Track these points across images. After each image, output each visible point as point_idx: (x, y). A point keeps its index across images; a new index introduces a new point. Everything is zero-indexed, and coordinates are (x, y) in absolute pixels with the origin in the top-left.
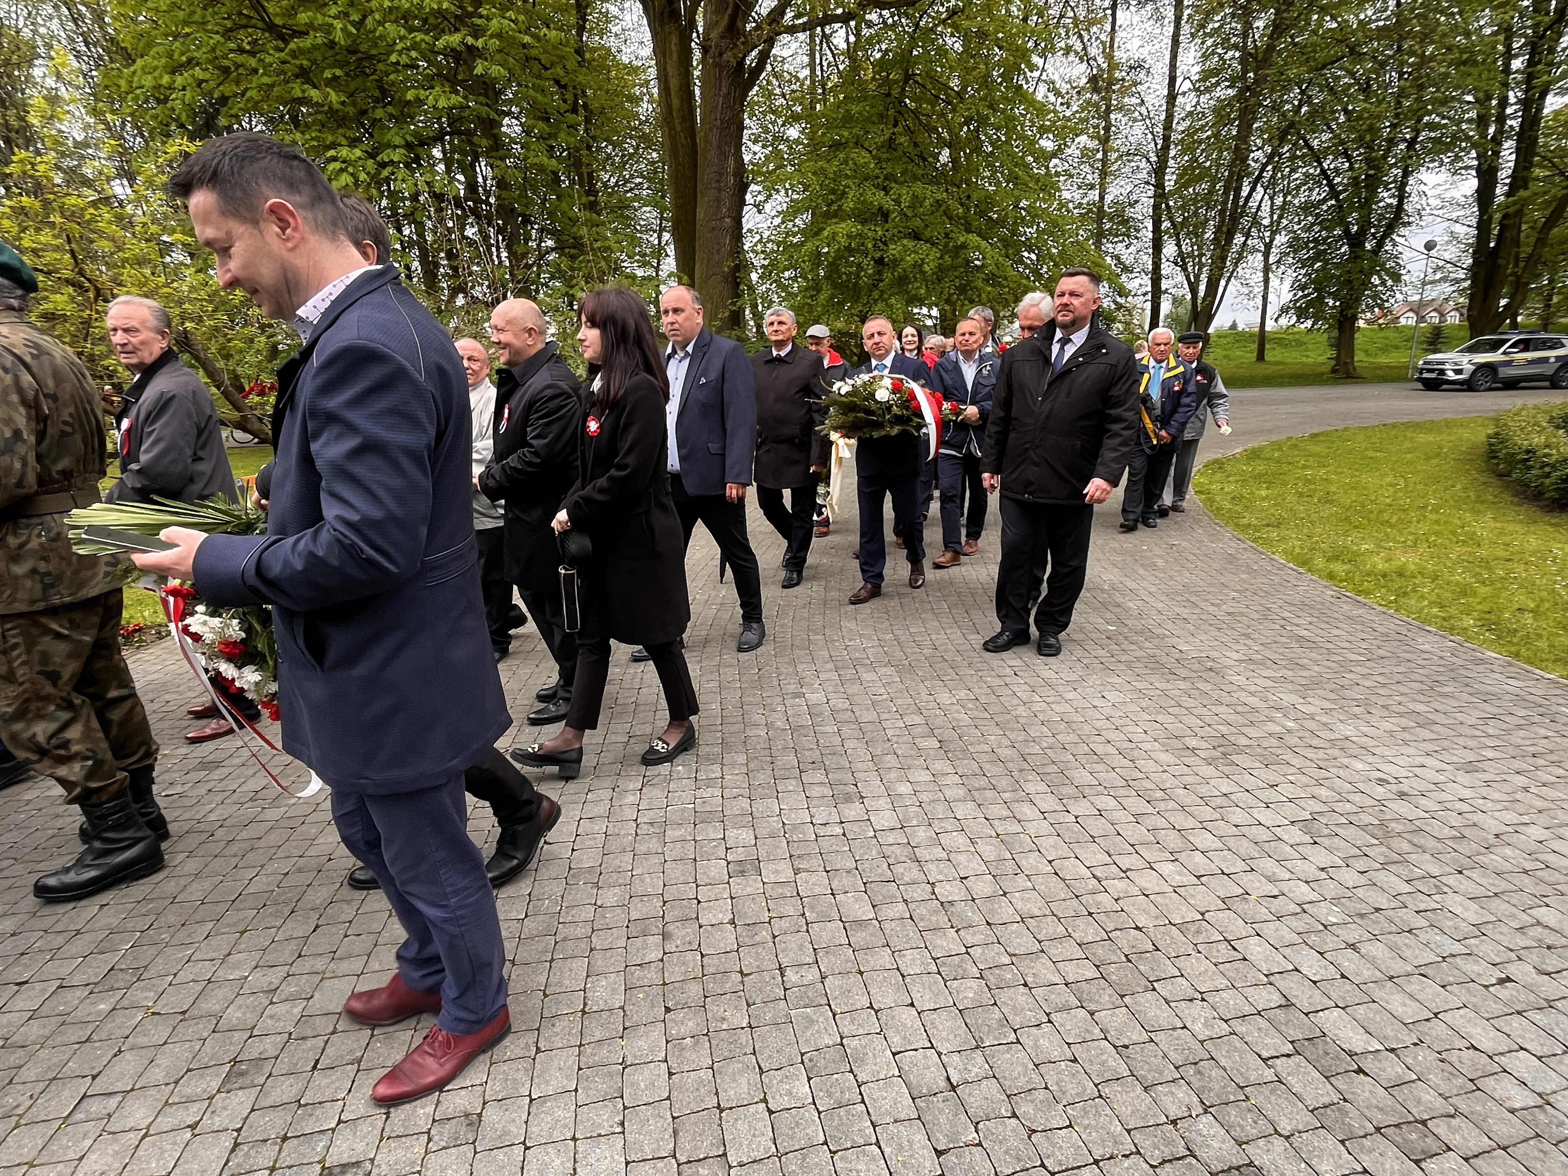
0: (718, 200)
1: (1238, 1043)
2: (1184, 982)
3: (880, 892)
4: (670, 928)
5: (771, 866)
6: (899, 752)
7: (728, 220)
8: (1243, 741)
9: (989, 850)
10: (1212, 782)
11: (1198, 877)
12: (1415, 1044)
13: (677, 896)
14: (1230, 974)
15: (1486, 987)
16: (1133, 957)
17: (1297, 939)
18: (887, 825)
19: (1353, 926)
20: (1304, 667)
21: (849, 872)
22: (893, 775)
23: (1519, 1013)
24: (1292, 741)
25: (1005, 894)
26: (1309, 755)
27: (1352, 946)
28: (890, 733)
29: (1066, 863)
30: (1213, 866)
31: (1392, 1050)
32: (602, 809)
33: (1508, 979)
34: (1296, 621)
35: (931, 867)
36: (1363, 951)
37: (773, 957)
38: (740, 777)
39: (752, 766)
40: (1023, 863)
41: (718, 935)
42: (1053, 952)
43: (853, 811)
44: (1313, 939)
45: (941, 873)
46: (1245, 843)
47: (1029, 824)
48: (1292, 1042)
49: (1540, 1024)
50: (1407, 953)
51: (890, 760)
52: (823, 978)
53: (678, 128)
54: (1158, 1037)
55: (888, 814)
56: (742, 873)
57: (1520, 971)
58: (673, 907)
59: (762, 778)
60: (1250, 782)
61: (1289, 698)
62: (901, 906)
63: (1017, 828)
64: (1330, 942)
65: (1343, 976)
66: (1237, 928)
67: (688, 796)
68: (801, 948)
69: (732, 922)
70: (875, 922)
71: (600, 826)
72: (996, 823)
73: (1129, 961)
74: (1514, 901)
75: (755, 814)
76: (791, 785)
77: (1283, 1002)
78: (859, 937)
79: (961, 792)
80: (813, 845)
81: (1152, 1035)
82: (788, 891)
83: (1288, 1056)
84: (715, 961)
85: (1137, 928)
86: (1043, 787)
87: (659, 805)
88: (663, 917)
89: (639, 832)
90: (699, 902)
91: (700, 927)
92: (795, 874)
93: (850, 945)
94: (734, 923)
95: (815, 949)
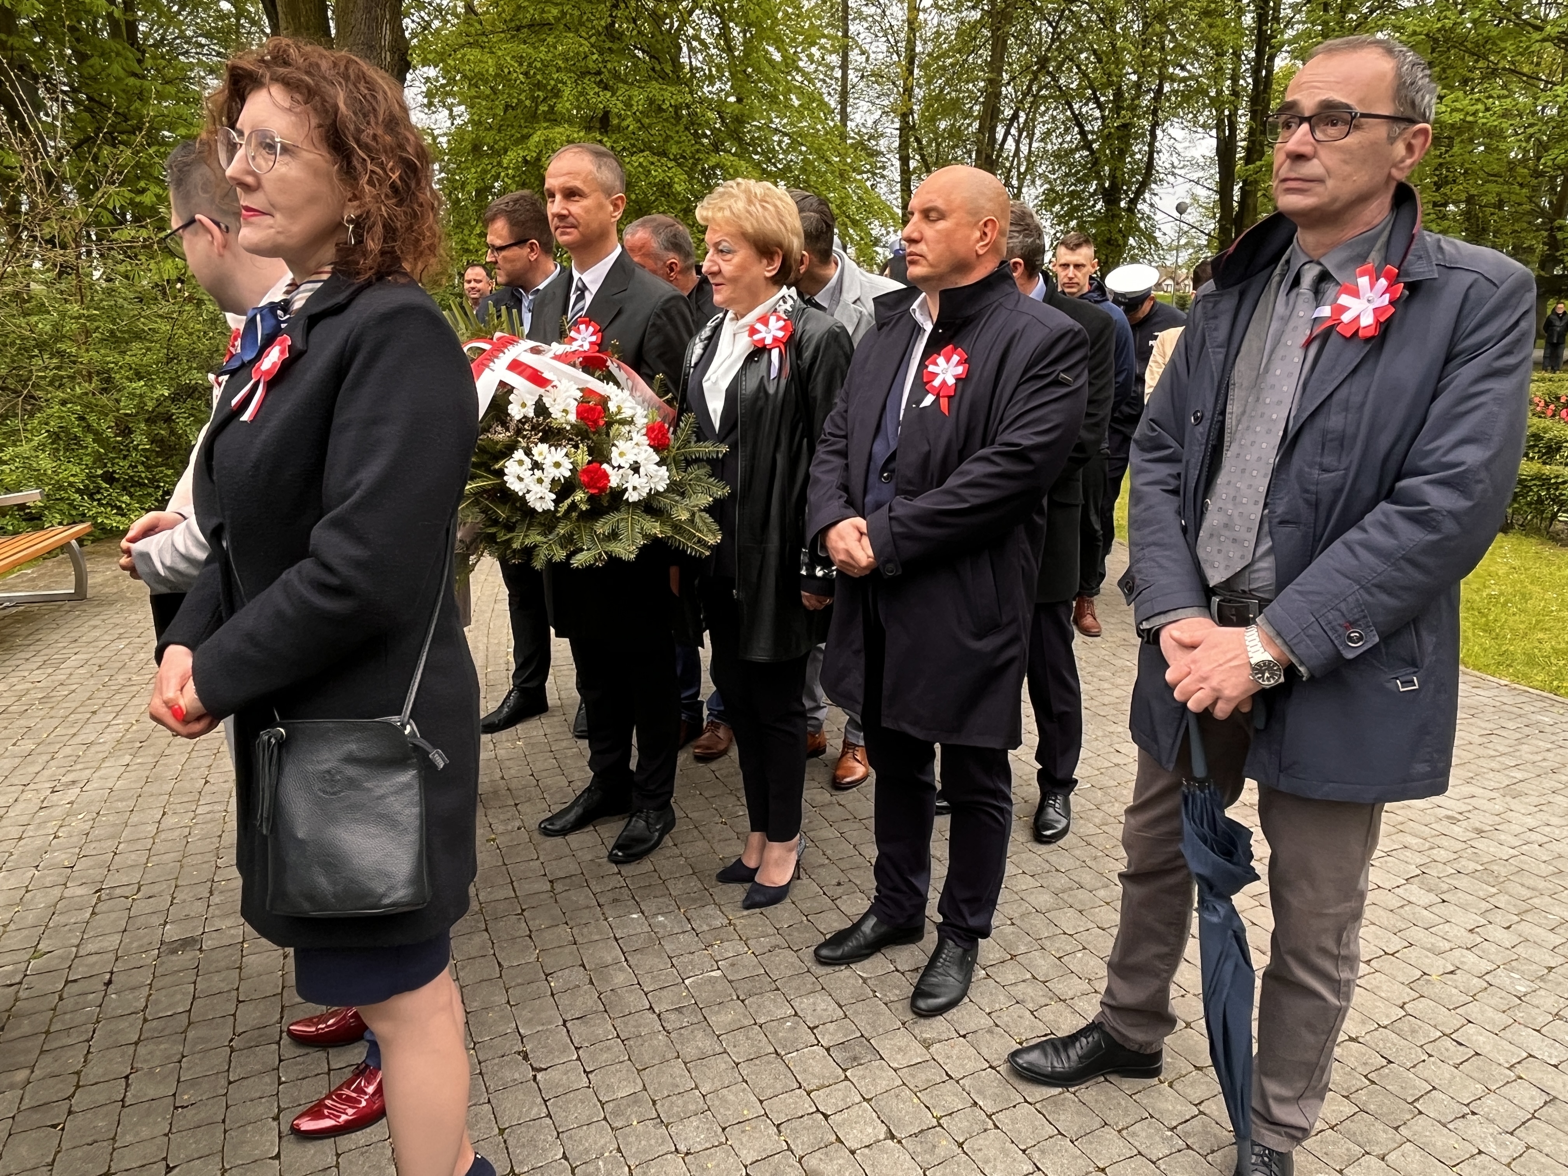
1: (1541, 1158)
2: (1441, 1095)
4: (812, 1162)
5: (888, 1043)
13: (790, 1112)
14: (1475, 1076)
16: (1373, 1077)
17: (1507, 1019)
19: (1542, 993)
41: (884, 1158)
44: (1519, 1015)
56: (856, 1061)
58: (794, 1131)
64: (1536, 1015)
66: (1445, 1017)
67: (702, 959)
73: (1373, 1082)
77: (1546, 1097)
78: (1066, 1121)
87: (670, 980)
88: (789, 1149)
89: (669, 1027)
90: (826, 1117)
91: (853, 1152)
92: (927, 1048)
93: (1060, 1133)
94: (893, 1137)
95: (1024, 1151)
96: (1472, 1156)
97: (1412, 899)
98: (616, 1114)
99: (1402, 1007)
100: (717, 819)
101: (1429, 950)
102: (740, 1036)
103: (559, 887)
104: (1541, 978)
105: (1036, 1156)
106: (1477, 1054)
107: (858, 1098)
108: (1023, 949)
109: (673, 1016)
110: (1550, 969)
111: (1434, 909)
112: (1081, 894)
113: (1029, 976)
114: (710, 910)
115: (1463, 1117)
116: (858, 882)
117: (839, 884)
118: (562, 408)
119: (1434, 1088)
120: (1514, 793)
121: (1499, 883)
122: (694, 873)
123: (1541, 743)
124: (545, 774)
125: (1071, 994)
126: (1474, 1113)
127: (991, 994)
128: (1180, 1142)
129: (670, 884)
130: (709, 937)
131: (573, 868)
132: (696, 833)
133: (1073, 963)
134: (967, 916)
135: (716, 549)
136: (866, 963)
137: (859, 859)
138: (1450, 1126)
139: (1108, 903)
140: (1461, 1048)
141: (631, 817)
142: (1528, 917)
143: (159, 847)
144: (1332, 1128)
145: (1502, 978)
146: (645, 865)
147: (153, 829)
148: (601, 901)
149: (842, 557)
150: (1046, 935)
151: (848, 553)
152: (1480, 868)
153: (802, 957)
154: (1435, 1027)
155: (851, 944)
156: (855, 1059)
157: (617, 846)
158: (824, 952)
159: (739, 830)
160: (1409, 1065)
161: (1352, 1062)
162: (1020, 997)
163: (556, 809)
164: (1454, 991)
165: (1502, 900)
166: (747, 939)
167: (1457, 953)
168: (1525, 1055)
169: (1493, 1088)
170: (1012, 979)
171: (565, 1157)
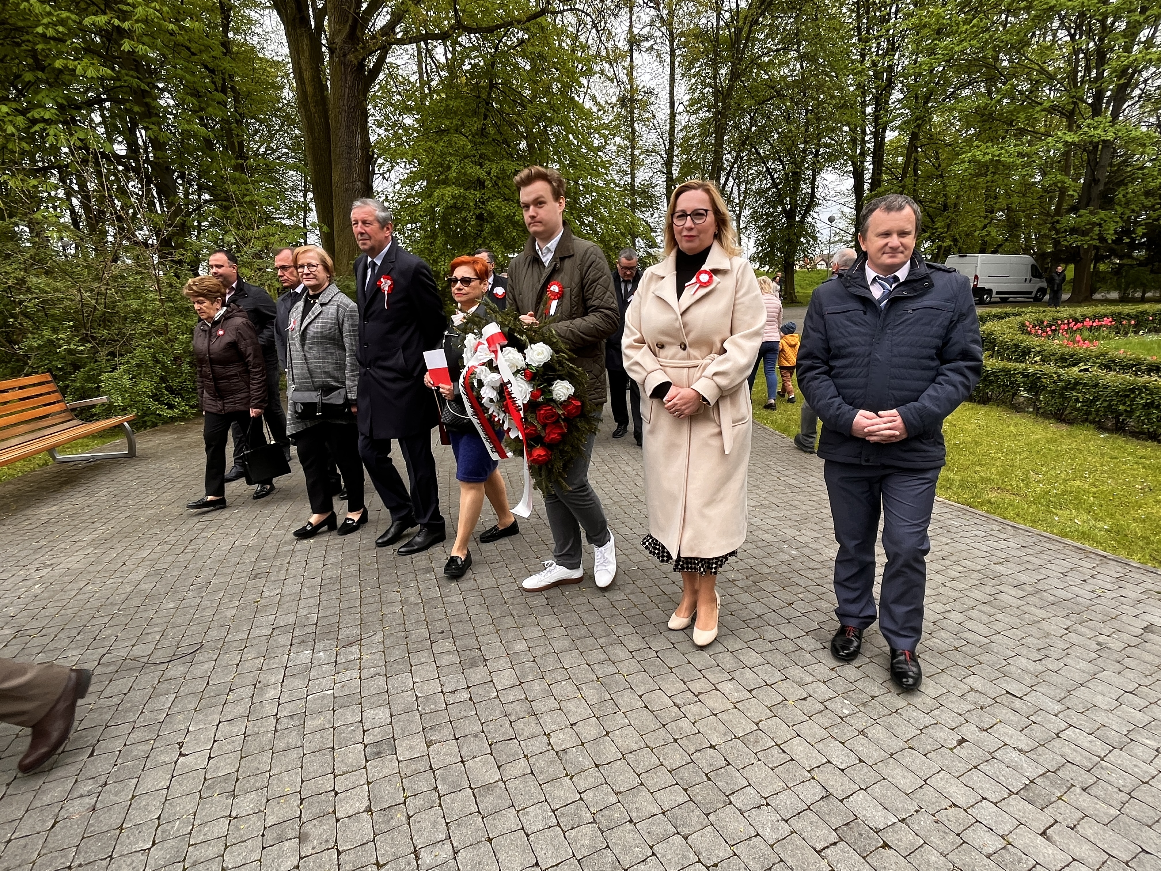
0: (350, 167)
1: (799, 842)
2: (752, 791)
3: (505, 751)
4: (308, 827)
5: (406, 743)
6: (515, 613)
7: (359, 184)
8: (766, 570)
9: (591, 693)
10: (749, 606)
11: (750, 691)
12: (917, 811)
13: (316, 790)
14: (783, 776)
15: (951, 749)
16: (712, 775)
17: (824, 734)
18: (508, 683)
19: (860, 715)
20: (796, 508)
21: (476, 736)
22: (511, 635)
23: (975, 767)
24: (798, 566)
25: (608, 733)
26: (809, 576)
27: (862, 733)
28: (506, 596)
29: (653, 695)
30: (759, 680)
31: (903, 821)
32: (241, 709)
33: (963, 741)
34: (786, 473)
35: (546, 719)
36: (870, 735)
37: (408, 840)
38: (377, 656)
39: (388, 642)
40: (620, 702)
41: (354, 826)
42: (650, 783)
43: (478, 674)
44: (835, 731)
45: (554, 723)
46: (779, 656)
47: (621, 665)
48: (835, 830)
49: (990, 774)
50: (898, 731)
51: (508, 622)
52: (455, 853)
53: (313, 110)
54: (740, 849)
55: (507, 673)
56: (378, 755)
57: (969, 731)
58: (311, 804)
59: (397, 653)
60: (775, 603)
61: (791, 532)
62: (523, 762)
63: (612, 669)
64: (849, 732)
65: (861, 761)
66: (784, 732)
67: (327, 682)
68: (434, 824)
69: (369, 810)
70: (501, 783)
71: (238, 728)
72: (596, 667)
73: (709, 779)
74: (954, 674)
75: (391, 691)
76: (424, 656)
77: (824, 794)
78: (488, 802)
79: (566, 643)
80: (444, 714)
81: (734, 848)
82: (422, 766)
83: (835, 844)
84: (352, 856)
85: (712, 747)
86: (630, 629)
87: (300, 696)
88: (300, 817)
89: (279, 727)
90: (336, 794)
91: (337, 821)
92: (428, 747)
93: (479, 812)
94: (370, 810)
95: (447, 823)
96: (750, 838)
97: (804, 646)
98: (208, 788)
99: (757, 724)
100: (395, 589)
101: (796, 683)
102: (318, 735)
103: (275, 632)
104: (864, 704)
105: (453, 827)
106: (792, 760)
107: (363, 781)
108: (530, 678)
109: (285, 721)
110: (873, 697)
113: (523, 697)
114: (355, 649)
115: (759, 807)
117: (443, 632)
119: (750, 785)
122: (359, 625)
123: (944, 539)
125: (543, 710)
126: (768, 804)
127: (491, 709)
128: (555, 820)
130: (341, 667)
133: (557, 688)
137: (465, 616)
138: (746, 814)
140: (783, 755)
143: (70, 605)
144: (663, 813)
145: (837, 703)
147: (74, 593)
148: (294, 642)
150: (551, 668)
154: (773, 739)
156: (379, 753)
160: (741, 766)
161: (703, 763)
162: (509, 712)
164: (799, 712)
166: (363, 669)
167: (815, 684)
168: (825, 760)
169: (790, 785)
171: (159, 818)
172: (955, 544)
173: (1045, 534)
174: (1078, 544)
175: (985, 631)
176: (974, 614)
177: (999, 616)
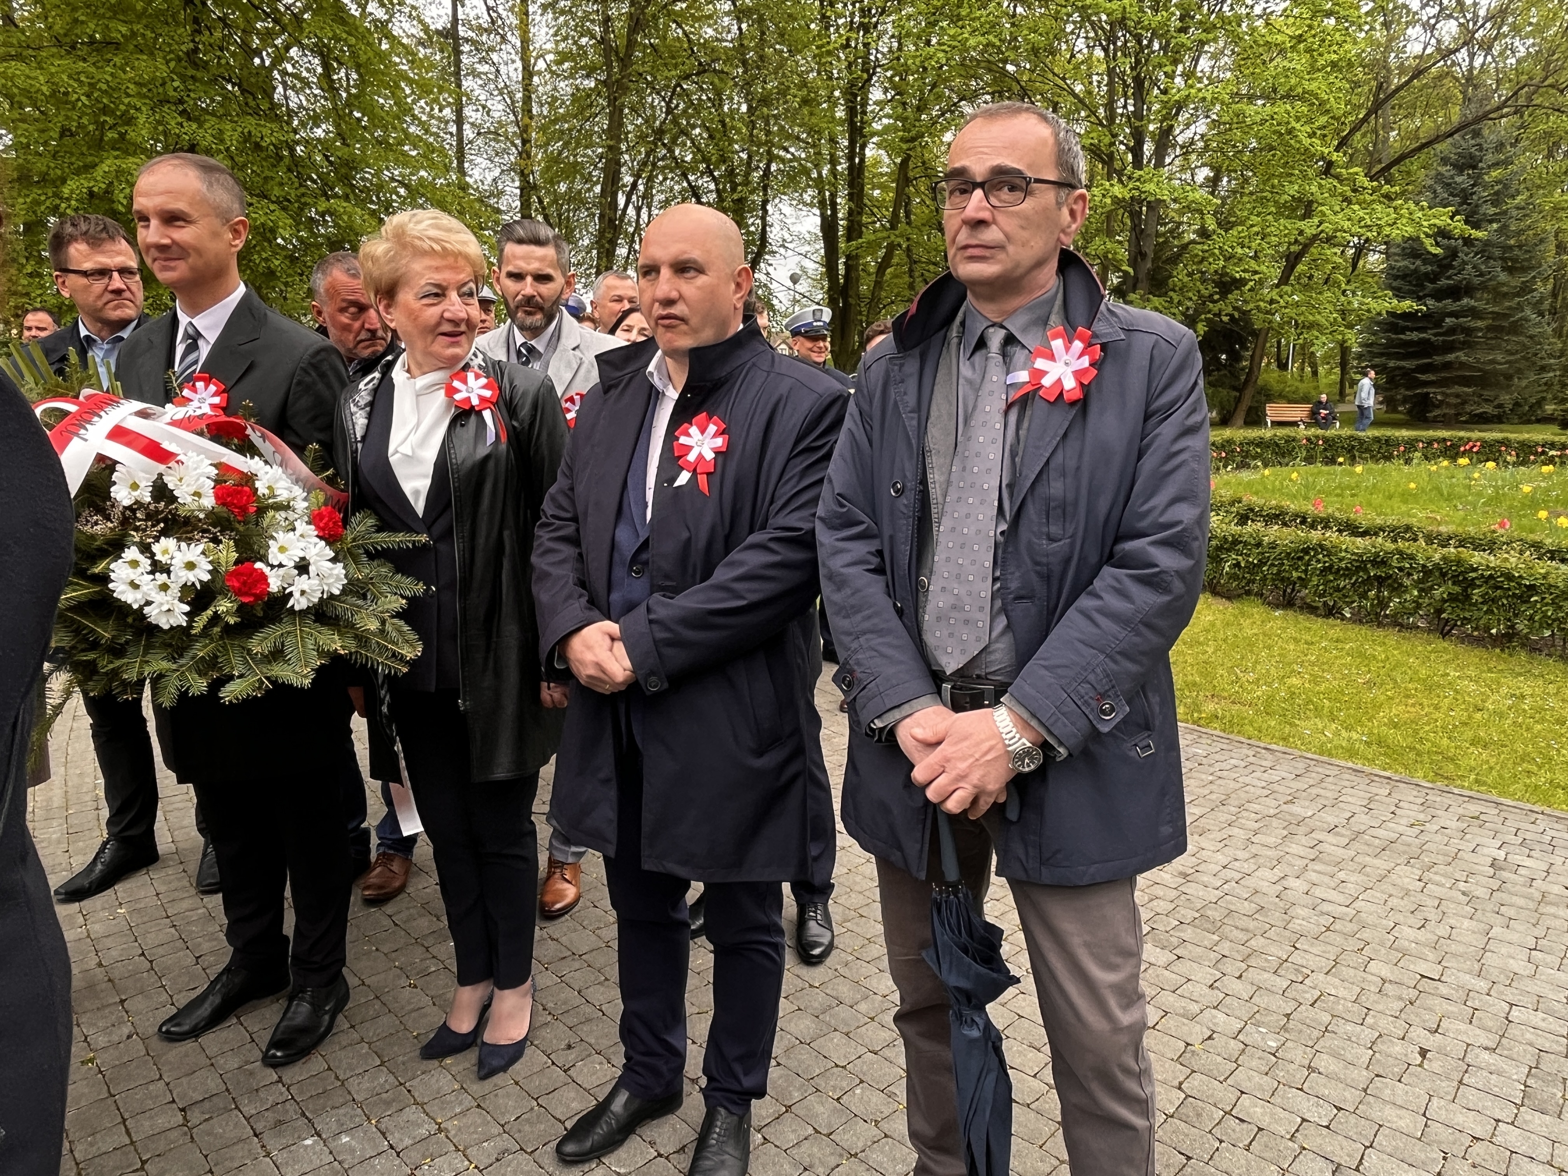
12: (1445, 1159)
15: (1421, 1066)
17: (1272, 1081)
19: (1290, 1044)
23: (1461, 1083)
27: (1311, 1069)
33: (1423, 1051)
36: (1322, 1070)
44: (1279, 1075)
49: (1480, 1087)
50: (1348, 1056)
57: (1420, 1036)
64: (1294, 1072)
65: (1338, 1108)
66: (1220, 1092)
74: (1351, 964)
77: (1331, 1165)
99: (1180, 1088)
100: (404, 982)
101: (1183, 1016)
103: (195, 1117)
104: (1284, 1028)
106: (1260, 1129)
108: (797, 1096)
110: (1288, 1016)
111: (1173, 967)
112: (843, 1012)
113: (810, 1131)
114: (412, 1113)
116: (593, 1041)
117: (569, 1047)
118: (192, 490)
120: (1199, 830)
121: (1216, 928)
122: (382, 1064)
123: (1204, 776)
124: (161, 951)
125: (860, 1144)
127: (774, 1164)
129: (353, 1084)
130: (414, 1156)
131: (213, 1084)
132: (377, 1005)
133: (853, 1102)
134: (742, 1077)
135: (413, 664)
136: (622, 1153)
137: (588, 1009)
139: (872, 1019)
140: (1245, 1125)
141: (291, 1000)
142: (1252, 962)
145: (1252, 1035)
146: (315, 1064)
148: (259, 1127)
149: (591, 671)
150: (818, 1072)
151: (599, 666)
152: (1197, 915)
153: (540, 1161)
154: (1215, 1105)
155: (601, 1130)
157: (275, 1044)
158: (570, 1148)
159: (433, 993)
160: (1207, 1157)
162: (806, 1162)
163: (183, 1000)
164: (1219, 1059)
165: (1225, 947)
166: (466, 1148)
167: (1207, 1013)
168: (1298, 1119)
169: (1286, 1166)
170: (793, 1138)
172: (1220, 782)
173: (1309, 755)
174: (1350, 764)
175: (1340, 899)
176: (1313, 877)
177: (1342, 875)
